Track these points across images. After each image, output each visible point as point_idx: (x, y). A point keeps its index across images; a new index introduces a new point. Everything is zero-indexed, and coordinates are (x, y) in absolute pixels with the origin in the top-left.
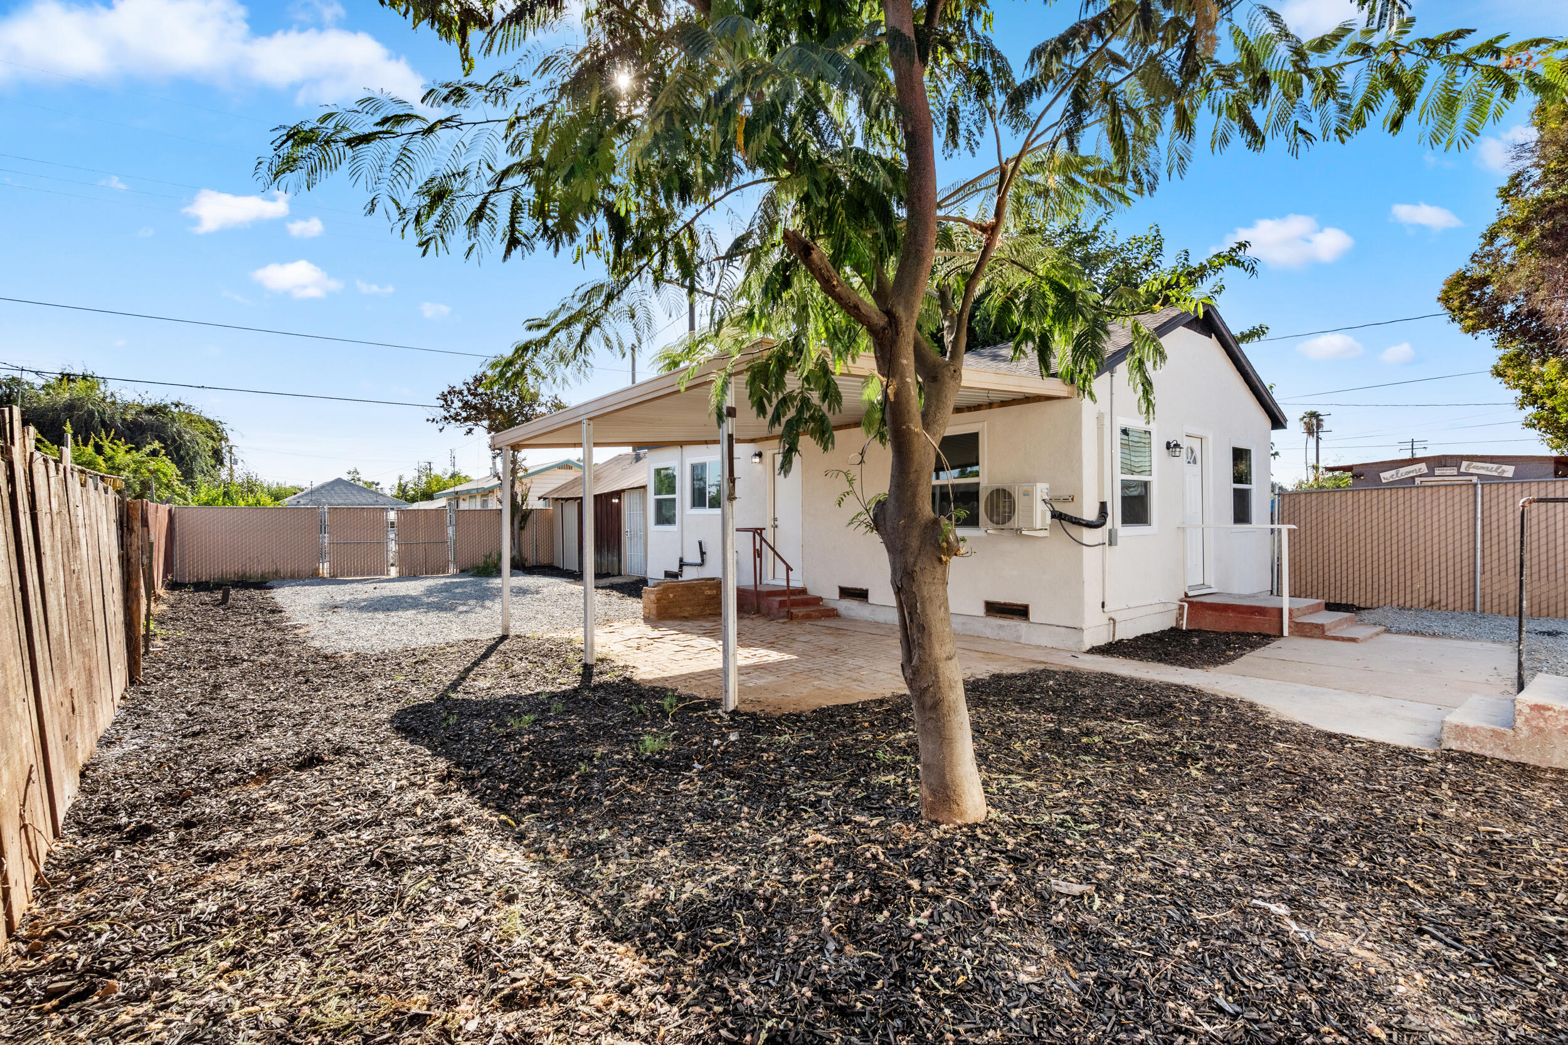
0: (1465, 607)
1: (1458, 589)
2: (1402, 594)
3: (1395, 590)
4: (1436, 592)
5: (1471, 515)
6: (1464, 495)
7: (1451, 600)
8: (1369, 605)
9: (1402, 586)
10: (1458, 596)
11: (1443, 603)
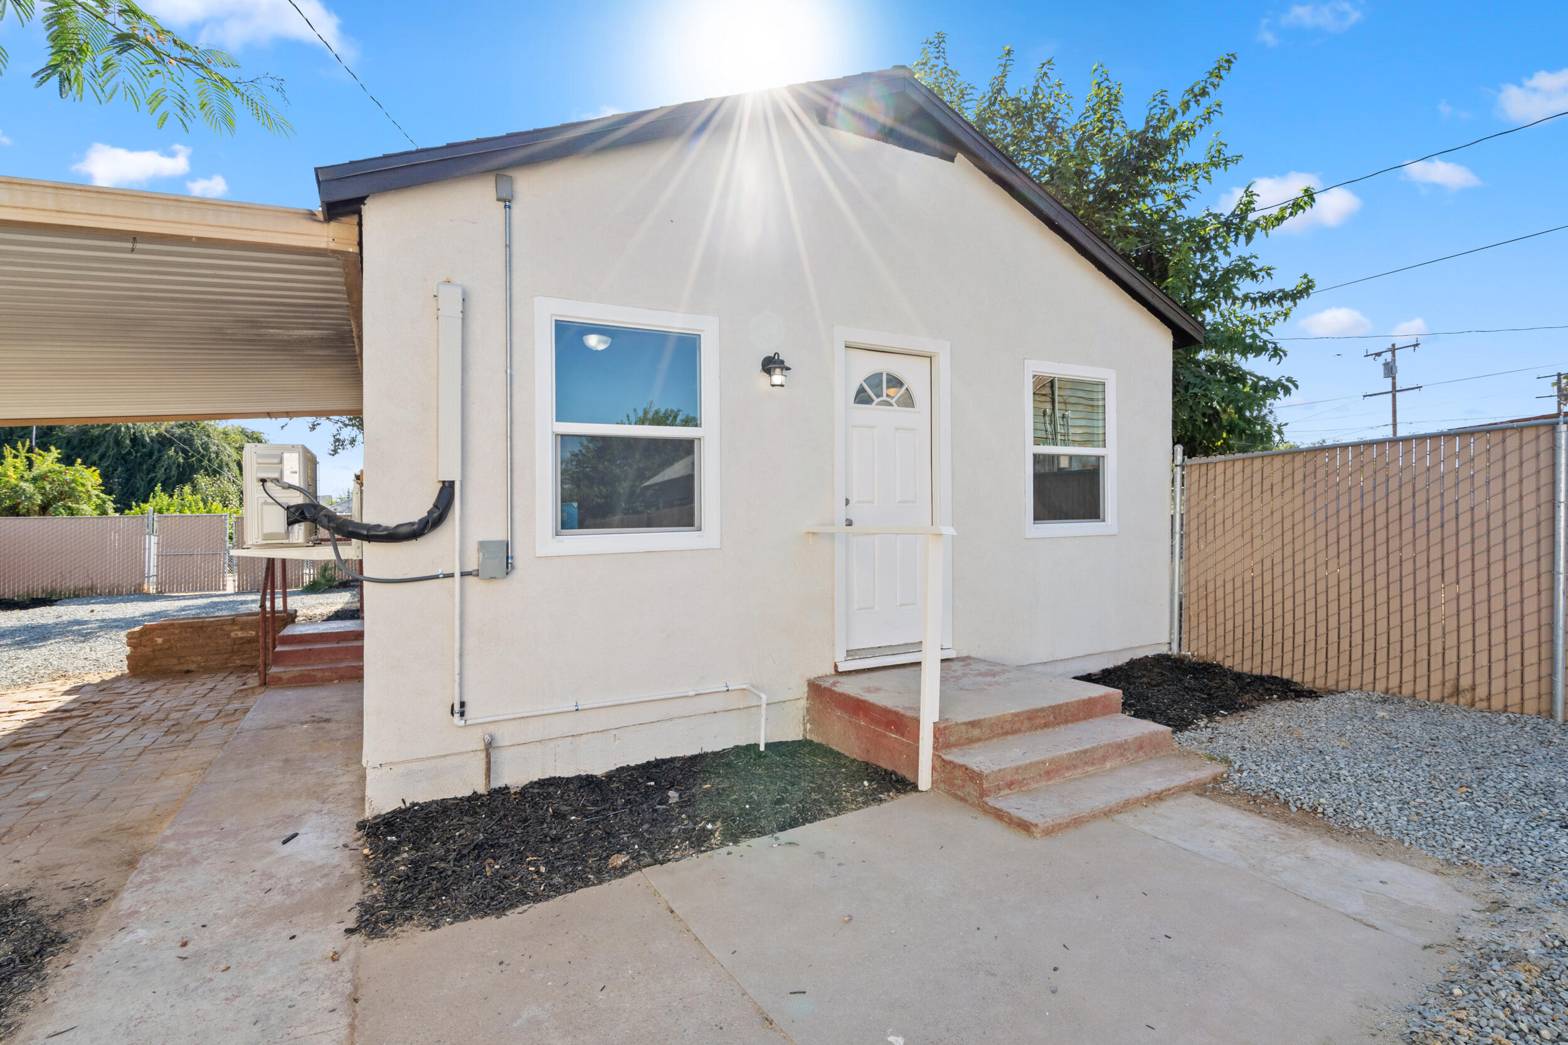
0: (1531, 707)
1: (1514, 663)
2: (1395, 665)
3: (1382, 657)
4: (1466, 667)
5: (1545, 493)
6: (1529, 450)
7: (1498, 686)
8: (1331, 683)
9: (1395, 650)
10: (1514, 680)
11: (1481, 692)
